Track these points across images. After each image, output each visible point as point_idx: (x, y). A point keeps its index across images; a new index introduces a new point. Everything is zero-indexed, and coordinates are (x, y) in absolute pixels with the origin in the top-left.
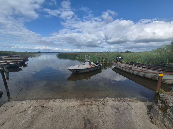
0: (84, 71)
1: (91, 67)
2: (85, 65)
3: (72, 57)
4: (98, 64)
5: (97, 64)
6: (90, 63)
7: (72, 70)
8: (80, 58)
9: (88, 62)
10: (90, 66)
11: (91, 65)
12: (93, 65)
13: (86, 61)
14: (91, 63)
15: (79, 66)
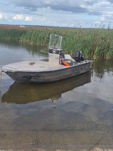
0: (47, 78)
1: (65, 67)
2: (47, 60)
3: (8, 38)
4: (82, 59)
5: (79, 59)
6: (62, 55)
7: (17, 73)
8: (32, 43)
9: (57, 52)
10: (63, 64)
11: (65, 63)
12: (69, 62)
13: (51, 51)
14: (64, 57)
15: (32, 64)
